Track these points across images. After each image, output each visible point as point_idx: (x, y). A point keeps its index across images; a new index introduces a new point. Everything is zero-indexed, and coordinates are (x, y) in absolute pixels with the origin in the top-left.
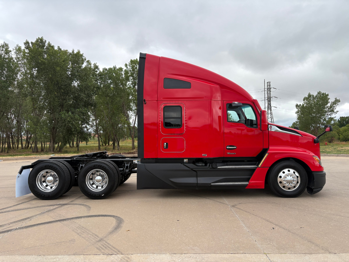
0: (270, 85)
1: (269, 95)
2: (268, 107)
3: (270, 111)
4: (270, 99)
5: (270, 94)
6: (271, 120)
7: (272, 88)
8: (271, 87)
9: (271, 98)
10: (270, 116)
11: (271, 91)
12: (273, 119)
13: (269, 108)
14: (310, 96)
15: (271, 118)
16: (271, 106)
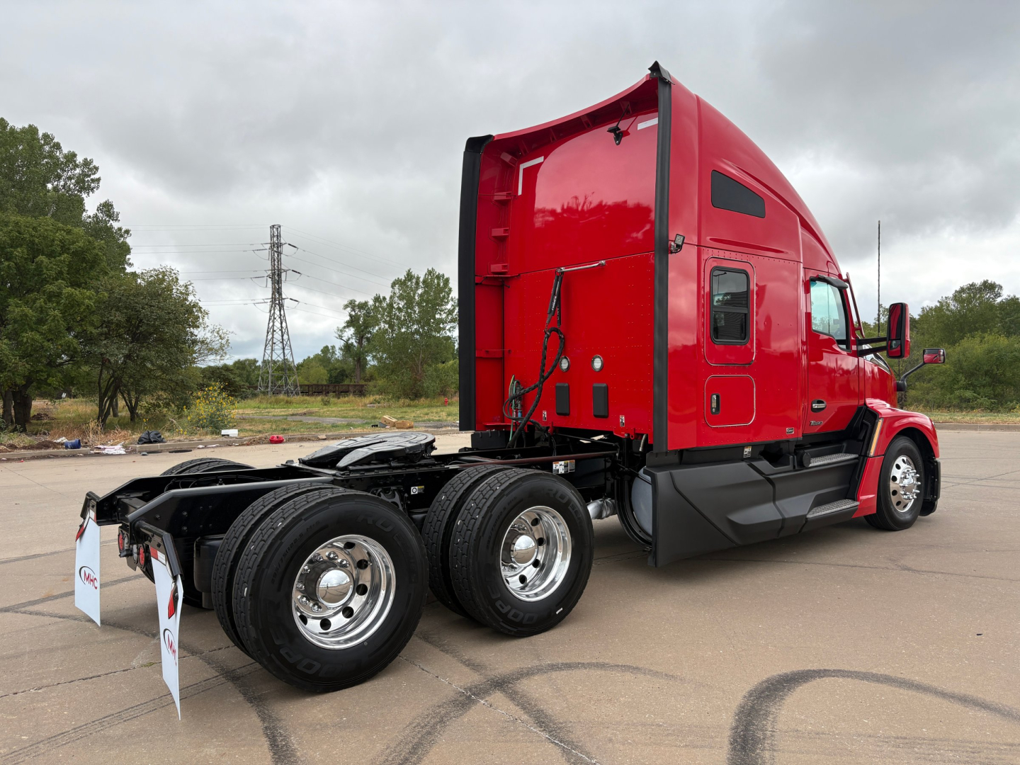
0: (279, 236)
1: (276, 263)
2: (272, 298)
3: (280, 311)
4: (279, 276)
5: (279, 260)
6: (282, 336)
7: (287, 245)
8: (282, 241)
9: (283, 275)
10: (280, 325)
11: (281, 253)
12: (288, 335)
13: (277, 302)
14: (409, 276)
15: (280, 332)
16: (284, 297)
